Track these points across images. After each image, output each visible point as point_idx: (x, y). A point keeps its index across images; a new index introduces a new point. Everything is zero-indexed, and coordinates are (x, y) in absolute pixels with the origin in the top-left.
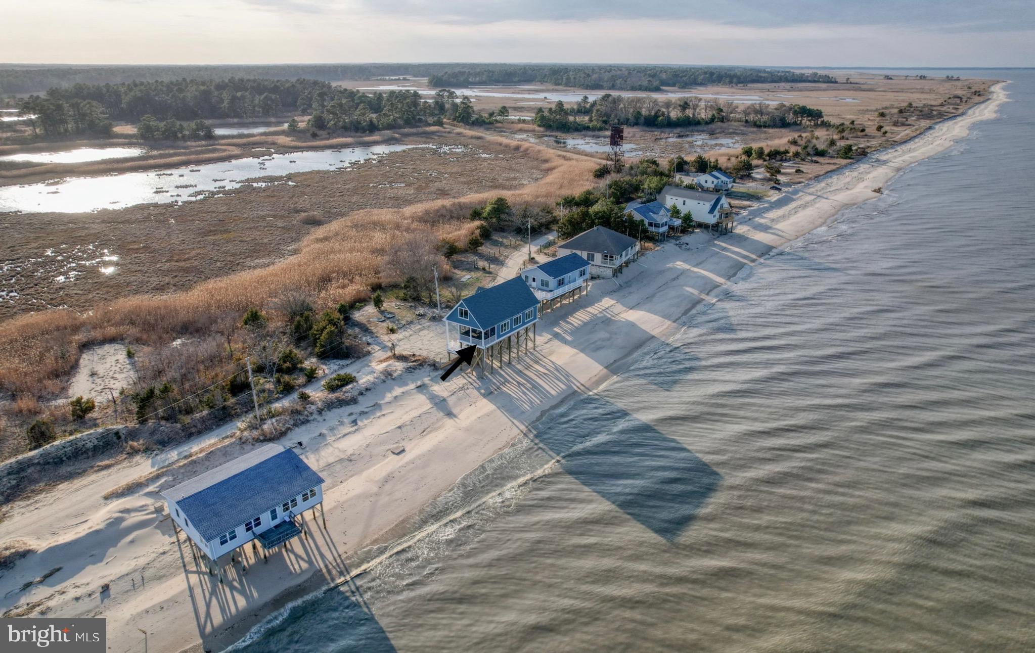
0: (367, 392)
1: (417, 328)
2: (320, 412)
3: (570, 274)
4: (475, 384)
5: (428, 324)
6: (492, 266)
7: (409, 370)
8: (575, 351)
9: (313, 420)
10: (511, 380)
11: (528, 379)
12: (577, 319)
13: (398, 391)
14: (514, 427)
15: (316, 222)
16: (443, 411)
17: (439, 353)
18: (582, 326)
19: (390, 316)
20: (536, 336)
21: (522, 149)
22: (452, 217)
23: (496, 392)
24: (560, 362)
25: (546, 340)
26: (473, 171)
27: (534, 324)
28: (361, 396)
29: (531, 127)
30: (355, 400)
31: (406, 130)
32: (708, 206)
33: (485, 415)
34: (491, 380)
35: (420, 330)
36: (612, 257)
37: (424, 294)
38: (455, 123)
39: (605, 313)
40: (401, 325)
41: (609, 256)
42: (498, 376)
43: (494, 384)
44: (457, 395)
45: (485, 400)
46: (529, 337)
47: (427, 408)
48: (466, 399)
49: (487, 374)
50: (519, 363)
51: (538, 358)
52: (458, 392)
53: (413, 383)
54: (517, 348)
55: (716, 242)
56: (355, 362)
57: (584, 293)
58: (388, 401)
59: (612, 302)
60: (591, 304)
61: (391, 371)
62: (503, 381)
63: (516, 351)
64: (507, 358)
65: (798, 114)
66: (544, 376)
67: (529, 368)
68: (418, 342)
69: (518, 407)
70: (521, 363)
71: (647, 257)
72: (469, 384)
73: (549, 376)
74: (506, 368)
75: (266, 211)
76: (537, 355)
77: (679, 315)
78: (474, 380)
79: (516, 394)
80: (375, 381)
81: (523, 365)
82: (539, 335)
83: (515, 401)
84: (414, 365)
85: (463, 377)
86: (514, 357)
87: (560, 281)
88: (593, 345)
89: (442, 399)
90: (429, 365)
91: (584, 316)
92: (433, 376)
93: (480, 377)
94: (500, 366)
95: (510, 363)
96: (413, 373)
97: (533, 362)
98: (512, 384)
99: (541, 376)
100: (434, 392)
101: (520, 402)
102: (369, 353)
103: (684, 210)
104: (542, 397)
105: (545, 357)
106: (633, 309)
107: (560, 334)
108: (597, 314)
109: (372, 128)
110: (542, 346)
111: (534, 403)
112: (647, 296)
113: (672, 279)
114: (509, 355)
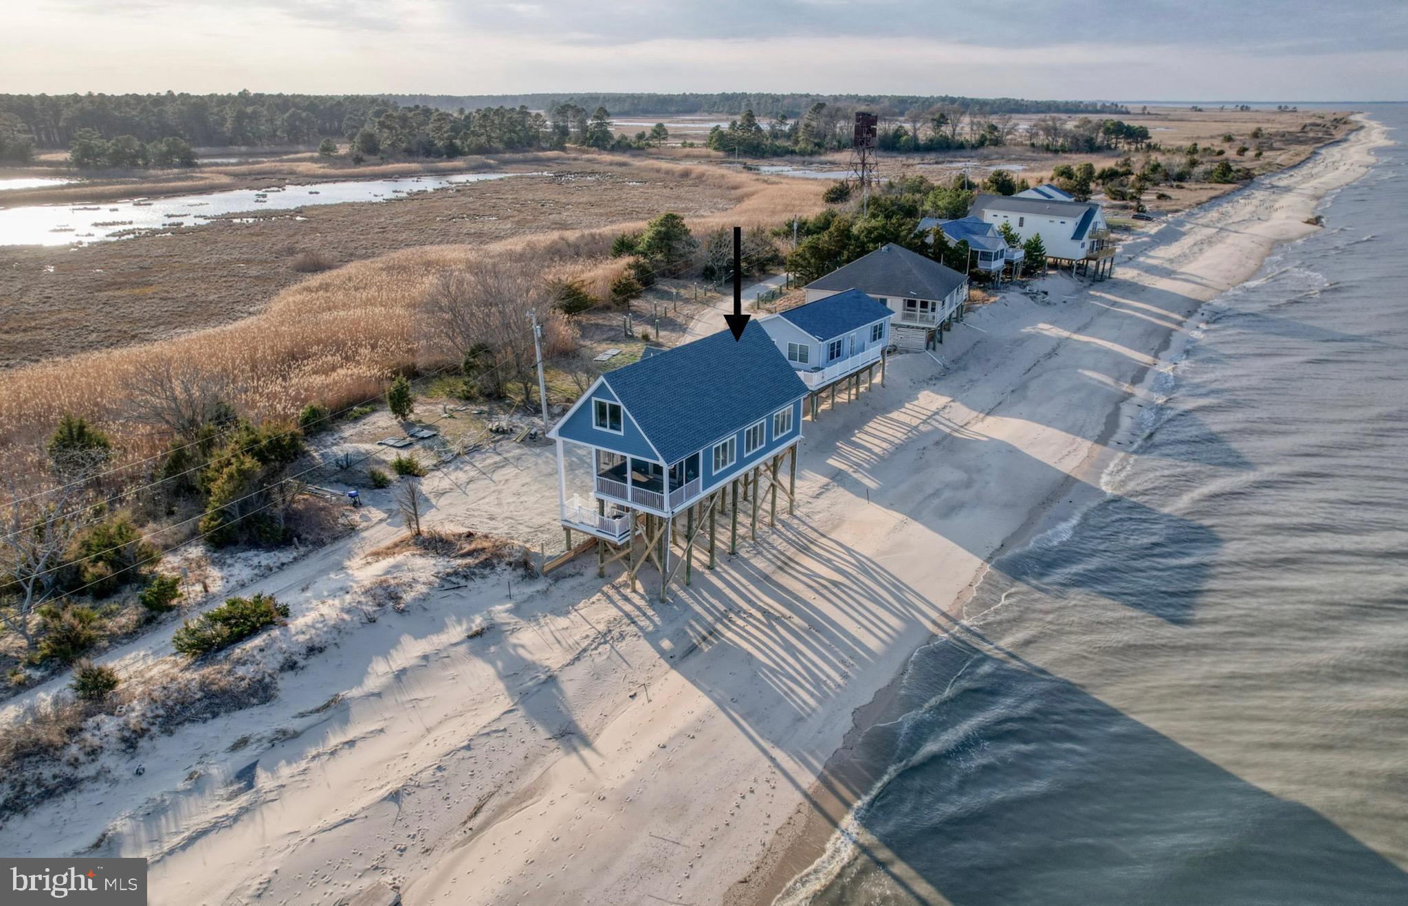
0: (313, 660)
1: (489, 461)
2: (131, 742)
3: (853, 333)
4: (643, 622)
5: (518, 451)
6: (662, 333)
7: (451, 582)
8: (899, 516)
9: (95, 779)
10: (745, 606)
11: (792, 601)
12: (875, 436)
13: (410, 651)
14: (783, 782)
15: (317, 267)
16: (546, 723)
17: (539, 529)
18: (892, 454)
19: (426, 433)
20: (797, 483)
21: (693, 176)
22: (578, 254)
23: (706, 648)
24: (867, 548)
25: (816, 490)
26: (615, 200)
27: (793, 449)
28: (289, 675)
29: (704, 151)
30: (266, 688)
31: (507, 156)
32: (1071, 225)
33: (680, 734)
34: (687, 607)
35: (497, 467)
36: (924, 305)
37: (514, 389)
38: (585, 147)
39: (934, 423)
40: (450, 455)
41: (918, 304)
42: (705, 594)
43: (697, 621)
44: (590, 662)
45: (674, 676)
46: (780, 483)
47: (496, 713)
48: (618, 675)
49: (674, 587)
50: (759, 553)
51: (806, 539)
52: (593, 650)
53: (459, 622)
54: (751, 512)
55: (1092, 293)
56: (305, 555)
57: (877, 379)
58: (376, 691)
59: (943, 400)
60: (898, 404)
61: (398, 585)
62: (722, 608)
63: (748, 521)
64: (725, 540)
65: (1111, 133)
66: (835, 590)
67: (787, 569)
68: (487, 500)
69: (780, 700)
70: (765, 552)
71: (980, 315)
72: (626, 620)
73: (850, 592)
74: (726, 567)
75: (236, 255)
76: (802, 528)
77: (1100, 428)
78: (639, 608)
79: (768, 651)
80: (343, 620)
81: (770, 560)
82: (800, 478)
83: (767, 676)
84: (468, 566)
85: (609, 597)
86: (744, 538)
87: (832, 349)
88: (936, 502)
89: (543, 677)
90: (510, 564)
91: (891, 432)
92: (519, 598)
93: (655, 597)
94: (708, 563)
95: (733, 553)
96: (463, 592)
97: (793, 550)
98: (751, 620)
99: (825, 592)
100: (521, 651)
101: (784, 679)
102: (353, 529)
103: (1025, 235)
104: (843, 662)
105: (823, 535)
106: (993, 415)
107: (846, 473)
108: (918, 426)
109: (452, 152)
110: (810, 506)
111: (825, 682)
112: (1011, 388)
113: (1046, 355)
114: (730, 534)
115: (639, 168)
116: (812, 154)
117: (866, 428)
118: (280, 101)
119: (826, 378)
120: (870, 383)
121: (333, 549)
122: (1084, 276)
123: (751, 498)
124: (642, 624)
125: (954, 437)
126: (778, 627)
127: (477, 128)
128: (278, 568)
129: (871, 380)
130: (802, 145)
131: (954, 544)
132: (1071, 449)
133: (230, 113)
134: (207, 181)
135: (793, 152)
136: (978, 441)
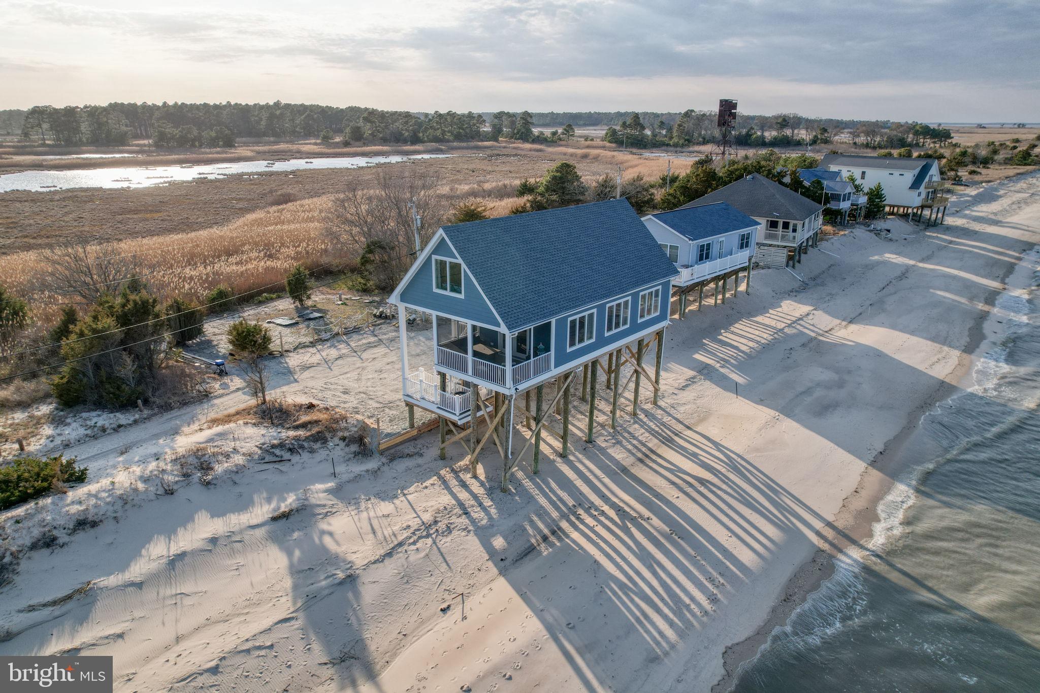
0: (80, 536)
1: (363, 342)
3: (722, 237)
5: (394, 335)
7: (275, 454)
8: (770, 412)
11: (653, 501)
12: (742, 337)
13: (200, 530)
16: (327, 640)
18: (759, 353)
19: (317, 315)
20: (662, 373)
22: (489, 196)
23: (545, 550)
24: (737, 444)
25: (682, 382)
27: (659, 334)
29: (601, 143)
31: (455, 144)
32: (909, 176)
33: (493, 672)
34: (531, 499)
35: (370, 346)
36: (786, 225)
38: (513, 140)
39: (798, 327)
40: (329, 334)
41: (780, 225)
42: (553, 485)
43: (540, 516)
44: (403, 560)
45: (502, 584)
46: (644, 371)
47: (266, 623)
48: (433, 579)
49: (520, 475)
50: (619, 443)
51: (670, 430)
52: (410, 544)
53: (269, 500)
54: (612, 400)
55: (928, 234)
56: (148, 418)
57: (742, 287)
58: (138, 580)
59: (805, 309)
60: (763, 309)
61: (214, 455)
62: (571, 502)
63: (608, 408)
64: (582, 427)
65: (920, 134)
66: (702, 489)
67: (648, 461)
68: (348, 375)
69: (630, 629)
70: (625, 443)
71: (833, 244)
72: (458, 511)
73: (719, 492)
74: (580, 456)
75: (234, 195)
76: (666, 419)
77: (965, 340)
78: (475, 497)
79: (619, 560)
80: (136, 490)
81: (629, 451)
82: (666, 370)
83: (615, 593)
84: (297, 438)
85: (444, 482)
86: (603, 426)
87: (702, 251)
88: (808, 400)
89: (341, 575)
90: (343, 439)
91: (757, 333)
92: (345, 477)
93: (496, 485)
94: (561, 451)
95: (590, 441)
96: (283, 467)
97: (656, 441)
98: (602, 519)
99: (689, 490)
100: (327, 540)
101: (636, 599)
102: (207, 396)
103: (868, 184)
104: (711, 580)
105: (688, 428)
106: (856, 323)
107: (713, 367)
108: (783, 329)
109: (415, 140)
110: (675, 397)
111: (687, 607)
112: (869, 302)
113: (896, 278)
114: (587, 420)
115: (551, 153)
116: (683, 146)
117: (732, 329)
118: (301, 108)
119: (695, 276)
120: (736, 290)
121: (178, 413)
122: (919, 222)
123: (613, 387)
124: (475, 515)
125: (820, 341)
126: (634, 530)
127: (435, 125)
128: (114, 429)
129: (736, 287)
130: (675, 140)
131: (832, 445)
132: (940, 356)
133: (265, 115)
134: (236, 155)
135: (668, 145)
136: (843, 345)
